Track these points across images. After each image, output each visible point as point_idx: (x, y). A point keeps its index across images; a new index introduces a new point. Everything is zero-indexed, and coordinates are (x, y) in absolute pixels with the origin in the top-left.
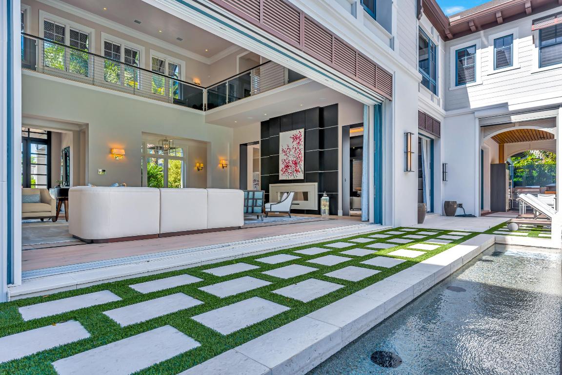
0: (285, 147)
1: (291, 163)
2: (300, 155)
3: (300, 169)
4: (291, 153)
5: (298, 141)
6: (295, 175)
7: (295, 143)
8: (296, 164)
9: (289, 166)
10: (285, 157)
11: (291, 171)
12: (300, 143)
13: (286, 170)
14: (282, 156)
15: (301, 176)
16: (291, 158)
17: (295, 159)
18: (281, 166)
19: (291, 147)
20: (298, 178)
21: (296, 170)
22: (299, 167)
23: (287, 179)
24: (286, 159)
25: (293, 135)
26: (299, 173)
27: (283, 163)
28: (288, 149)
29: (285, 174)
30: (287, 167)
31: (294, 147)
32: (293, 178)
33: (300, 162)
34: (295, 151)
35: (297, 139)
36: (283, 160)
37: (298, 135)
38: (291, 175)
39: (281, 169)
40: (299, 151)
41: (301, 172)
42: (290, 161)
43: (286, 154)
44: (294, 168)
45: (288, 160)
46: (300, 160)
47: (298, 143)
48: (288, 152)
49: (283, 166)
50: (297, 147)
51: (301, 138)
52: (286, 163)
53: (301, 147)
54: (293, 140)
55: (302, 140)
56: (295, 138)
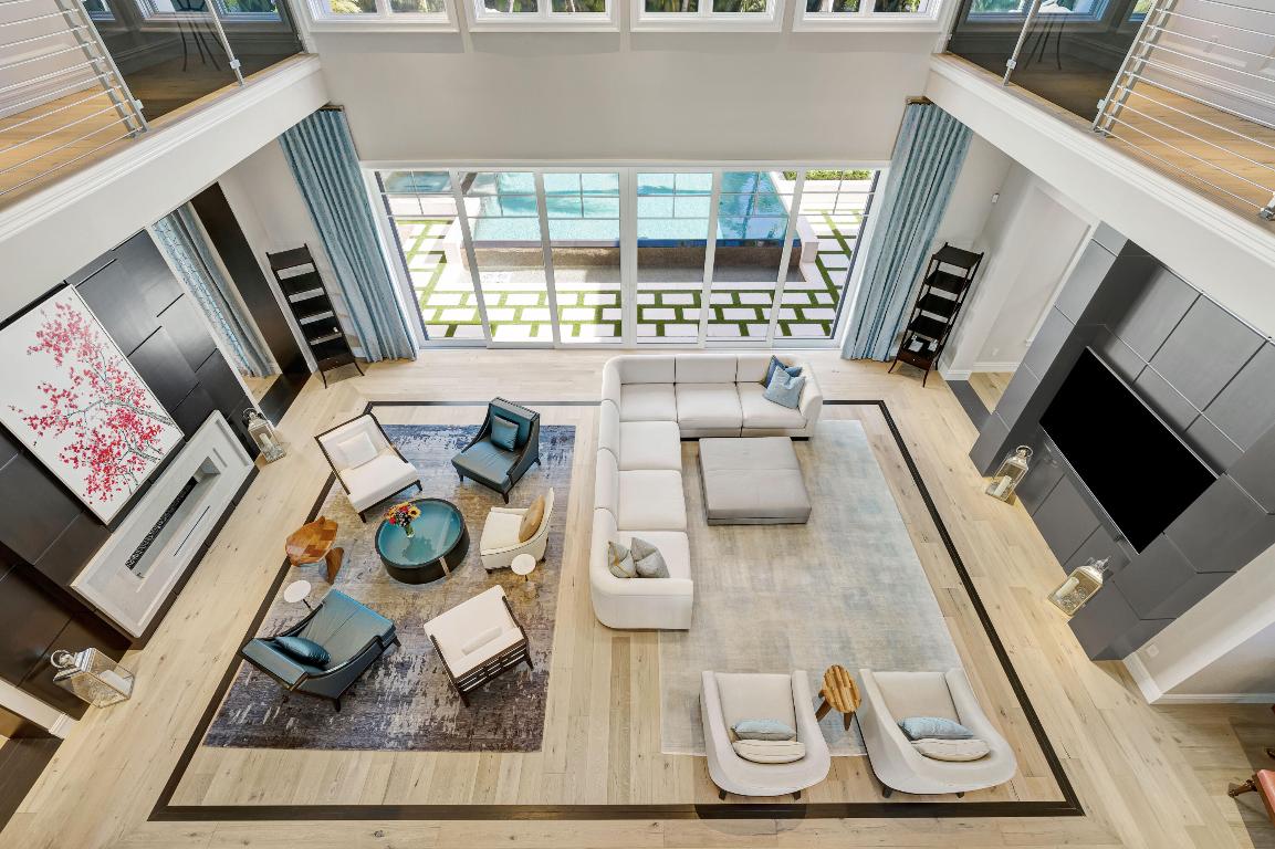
0: (37, 404)
1: (107, 431)
2: (125, 383)
3: (154, 423)
4: (82, 403)
5: (77, 343)
6: (149, 452)
7: (70, 358)
8: (128, 420)
9: (107, 452)
10: (70, 437)
11: (130, 456)
12: (92, 341)
13: (107, 469)
14: (49, 448)
15: (171, 435)
16: (95, 420)
17: (114, 408)
18: (76, 478)
19: (62, 382)
20: (167, 450)
21: (144, 437)
22: (145, 418)
24: (75, 440)
25: (40, 334)
26: (158, 436)
27: (76, 460)
28: (55, 399)
29: (113, 487)
30: (103, 456)
31: (79, 372)
32: (151, 467)
33: (141, 403)
34: (94, 384)
35: (66, 339)
36: (70, 454)
37: (65, 322)
38: (137, 466)
39: (86, 484)
40: (109, 374)
41: (161, 424)
42: (101, 432)
43: (66, 423)
44: (129, 437)
45: (89, 435)
46: (135, 398)
47: (87, 350)
48: (64, 412)
49: (87, 470)
50: (88, 367)
51: (82, 325)
52: (89, 453)
53: (107, 354)
54: (53, 353)
55: (93, 331)
56: (57, 340)
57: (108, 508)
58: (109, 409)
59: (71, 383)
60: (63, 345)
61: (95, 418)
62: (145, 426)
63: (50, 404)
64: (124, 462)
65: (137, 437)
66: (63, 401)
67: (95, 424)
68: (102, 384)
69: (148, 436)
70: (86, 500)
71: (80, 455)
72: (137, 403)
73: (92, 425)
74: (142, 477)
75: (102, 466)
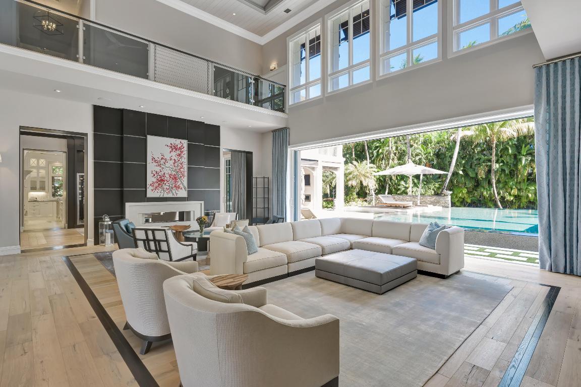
0: (157, 156)
2: (182, 170)
3: (181, 186)
4: (167, 165)
5: (178, 152)
6: (174, 191)
7: (174, 154)
8: (175, 178)
9: (162, 180)
10: (158, 169)
11: (168, 187)
12: (182, 155)
13: (159, 185)
14: (151, 167)
15: (183, 193)
16: (167, 171)
17: (174, 173)
18: (150, 179)
19: (167, 156)
20: (178, 196)
22: (180, 183)
23: (161, 196)
24: (158, 171)
25: (171, 144)
26: (180, 190)
27: (154, 175)
28: (162, 158)
29: (157, 190)
30: (161, 181)
31: (173, 158)
32: (170, 195)
33: (182, 178)
34: (174, 163)
35: (176, 150)
36: (154, 172)
37: (179, 146)
38: (167, 191)
39: (151, 183)
40: (180, 165)
41: (183, 188)
42: (166, 175)
43: (160, 165)
44: (172, 182)
45: (163, 173)
46: (182, 175)
47: (179, 155)
48: (162, 163)
49: (155, 180)
50: (176, 159)
51: (182, 150)
52: (159, 177)
53: (183, 160)
54: (171, 150)
55: (184, 153)
56: (174, 148)
57: (150, 194)
58: (173, 172)
59: (169, 159)
60: (174, 150)
61: (168, 170)
62: (178, 184)
63: (160, 159)
64: (165, 187)
65: (174, 185)
66: (163, 161)
67: (166, 172)
68: (176, 165)
69: (178, 187)
70: (148, 186)
71: (156, 175)
72: (181, 177)
74: (166, 196)
75: (159, 183)
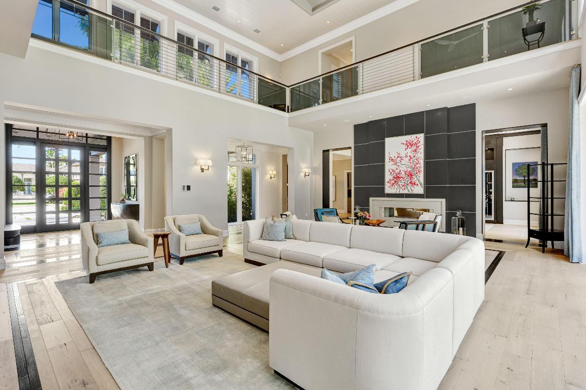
0: (394, 155)
1: (403, 173)
2: (418, 165)
3: (417, 182)
4: (403, 162)
5: (414, 148)
6: (409, 188)
7: (409, 150)
8: (411, 175)
10: (394, 167)
11: (403, 184)
12: (418, 150)
13: (395, 182)
14: (389, 166)
15: (420, 190)
16: (403, 169)
17: (409, 169)
18: (388, 177)
19: (403, 155)
20: (414, 192)
21: (411, 183)
22: (416, 179)
23: (397, 193)
24: (395, 169)
25: (407, 141)
26: (415, 186)
27: (391, 173)
28: (398, 157)
29: (393, 187)
30: (397, 178)
31: (408, 155)
32: (406, 192)
33: (418, 174)
35: (412, 145)
36: (391, 171)
37: (415, 142)
38: (403, 188)
39: (388, 180)
40: (415, 160)
41: (419, 185)
42: (401, 172)
43: (396, 164)
44: (408, 179)
45: (398, 171)
46: (417, 171)
47: (415, 151)
48: (398, 161)
49: (391, 178)
50: (412, 156)
51: (418, 144)
52: (395, 174)
53: (419, 155)
54: (406, 147)
55: (420, 147)
56: (409, 144)
57: (388, 190)
59: (405, 156)
60: (410, 146)
61: (403, 168)
62: (414, 180)
63: (396, 157)
64: (401, 184)
65: (409, 181)
66: (399, 159)
68: (411, 161)
69: (413, 184)
70: (386, 183)
71: (393, 173)
73: (401, 169)
74: (402, 192)
75: (395, 180)
